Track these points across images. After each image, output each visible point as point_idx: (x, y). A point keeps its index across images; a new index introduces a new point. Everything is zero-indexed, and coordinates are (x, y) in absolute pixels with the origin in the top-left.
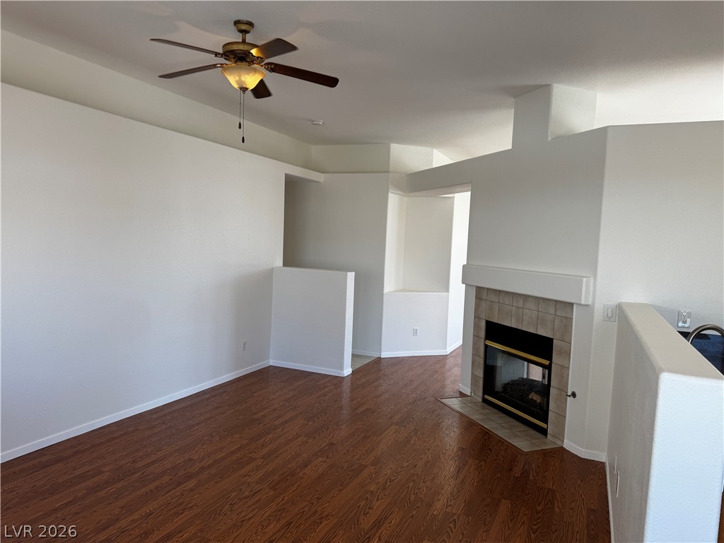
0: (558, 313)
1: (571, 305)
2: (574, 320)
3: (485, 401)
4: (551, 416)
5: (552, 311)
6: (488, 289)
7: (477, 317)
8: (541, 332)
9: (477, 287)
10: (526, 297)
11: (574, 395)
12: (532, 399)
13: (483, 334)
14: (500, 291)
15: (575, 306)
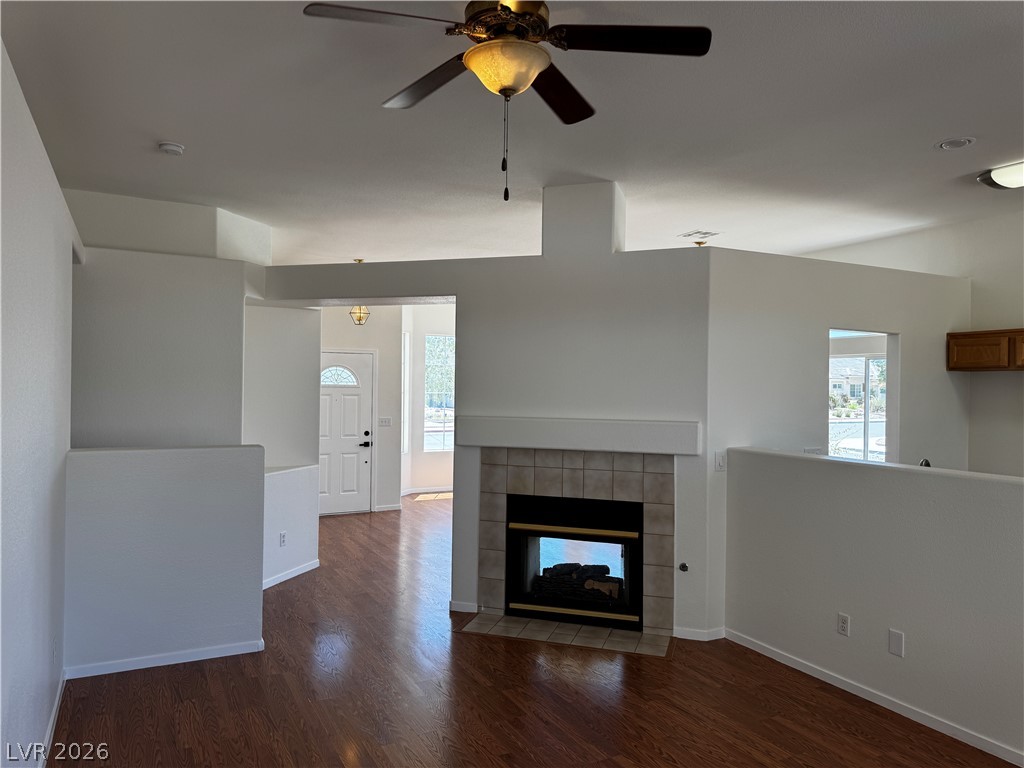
0: (649, 469)
1: (671, 457)
2: (675, 475)
3: (509, 612)
4: (647, 602)
5: (638, 467)
6: (509, 449)
7: (486, 491)
8: (621, 496)
9: (483, 448)
10: (587, 455)
11: (684, 568)
12: (593, 589)
13: (502, 514)
14: (535, 450)
15: (675, 458)
